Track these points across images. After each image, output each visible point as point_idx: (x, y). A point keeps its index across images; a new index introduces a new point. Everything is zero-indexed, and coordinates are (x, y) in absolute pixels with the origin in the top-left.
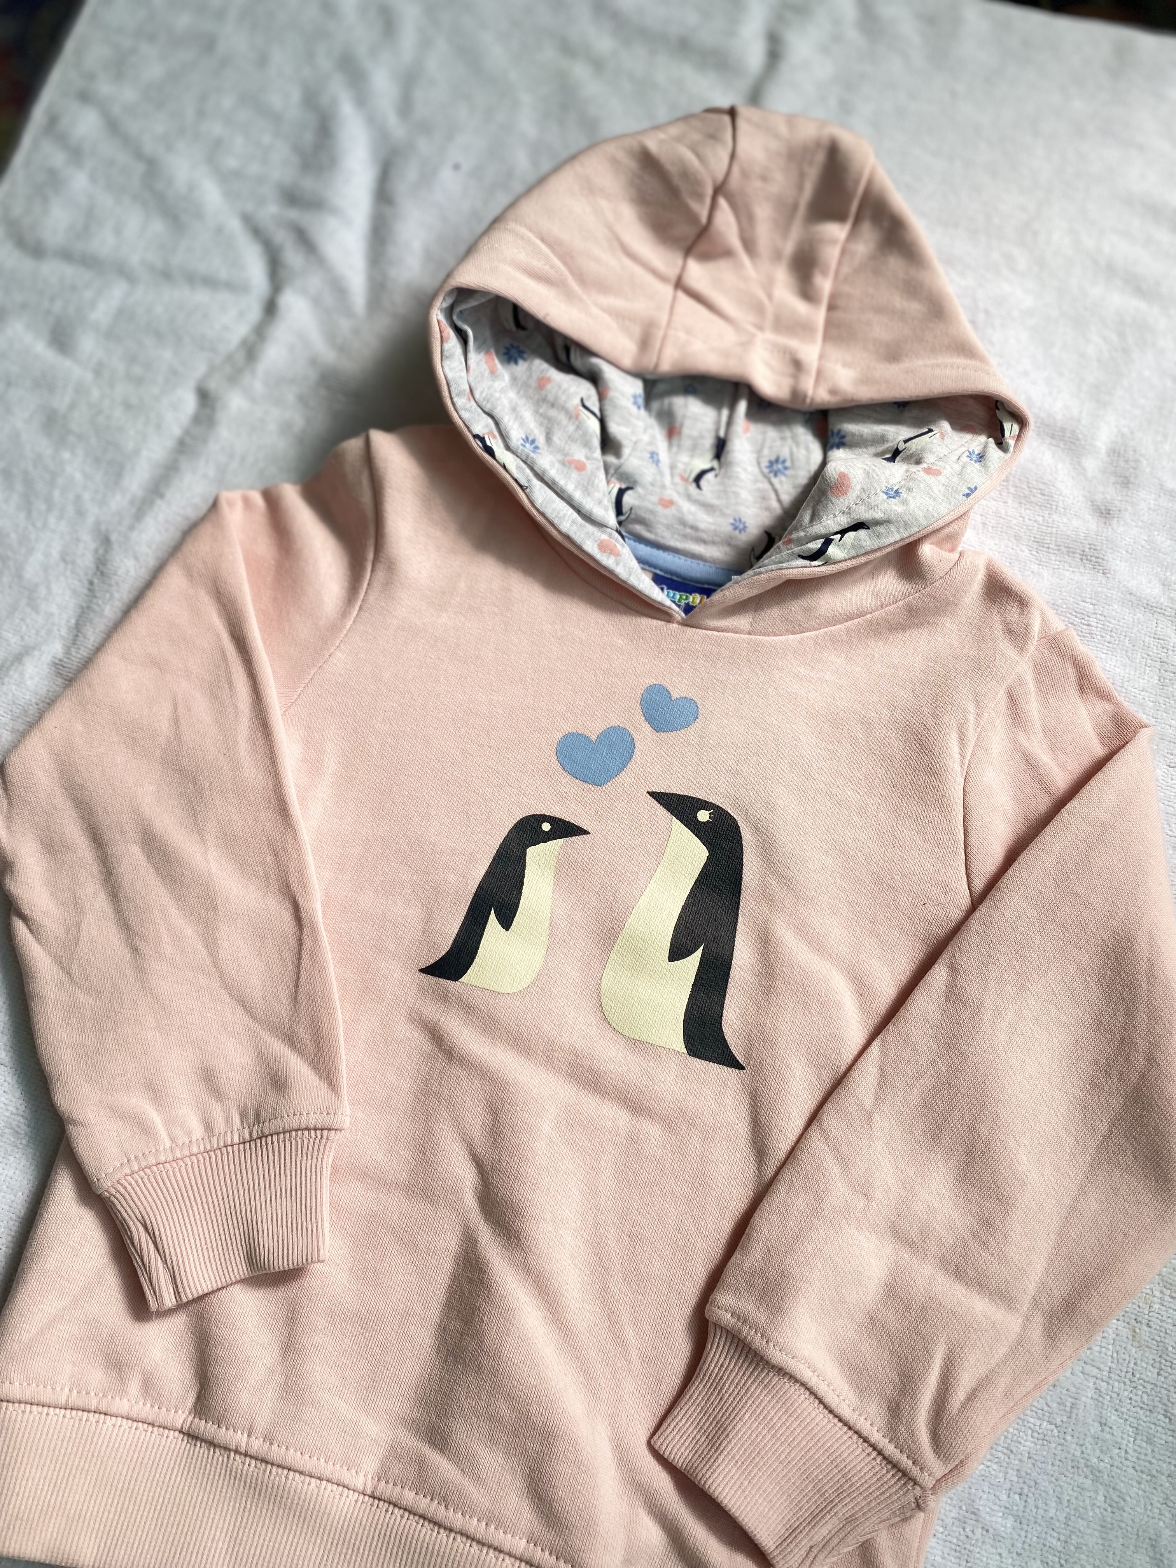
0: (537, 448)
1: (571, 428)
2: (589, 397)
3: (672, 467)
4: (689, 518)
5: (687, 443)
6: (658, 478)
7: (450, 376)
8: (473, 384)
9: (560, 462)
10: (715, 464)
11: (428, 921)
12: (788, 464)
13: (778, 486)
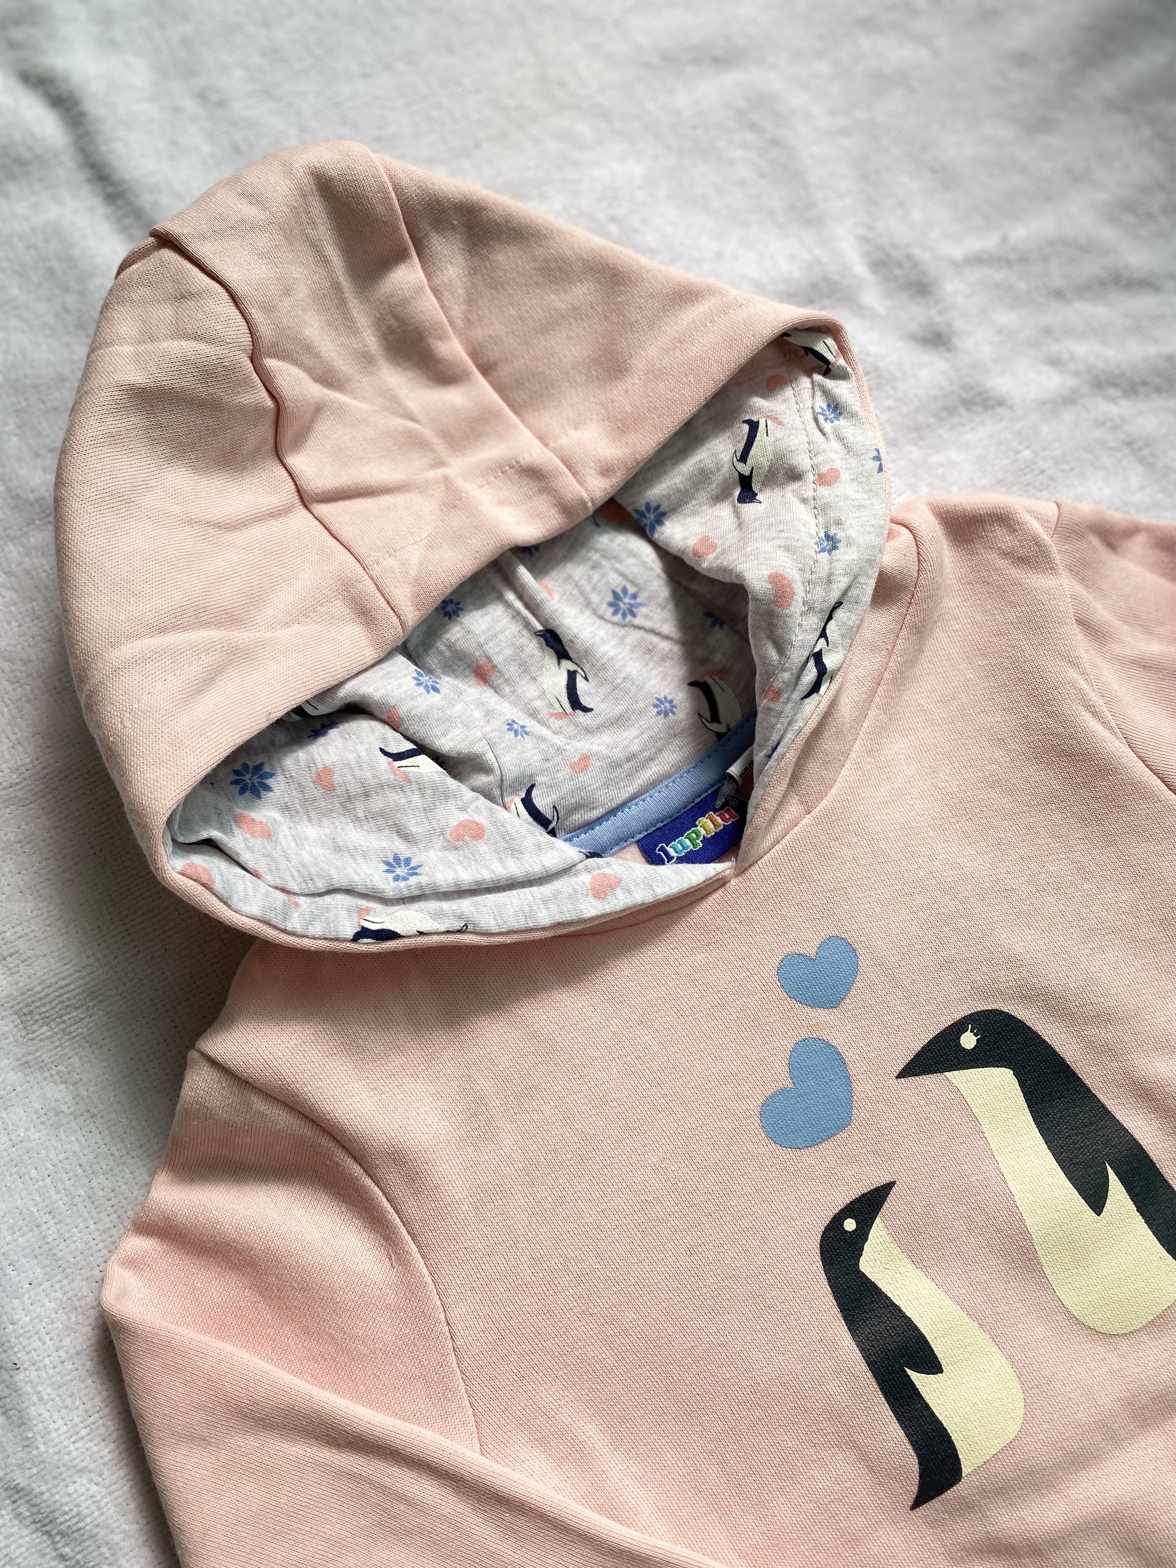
0: (408, 861)
1: (416, 798)
2: (384, 739)
3: (533, 714)
4: (616, 753)
5: (512, 670)
6: (543, 746)
7: (255, 910)
8: (278, 883)
9: (445, 849)
10: (567, 665)
11: (864, 1457)
12: (631, 590)
13: (648, 624)
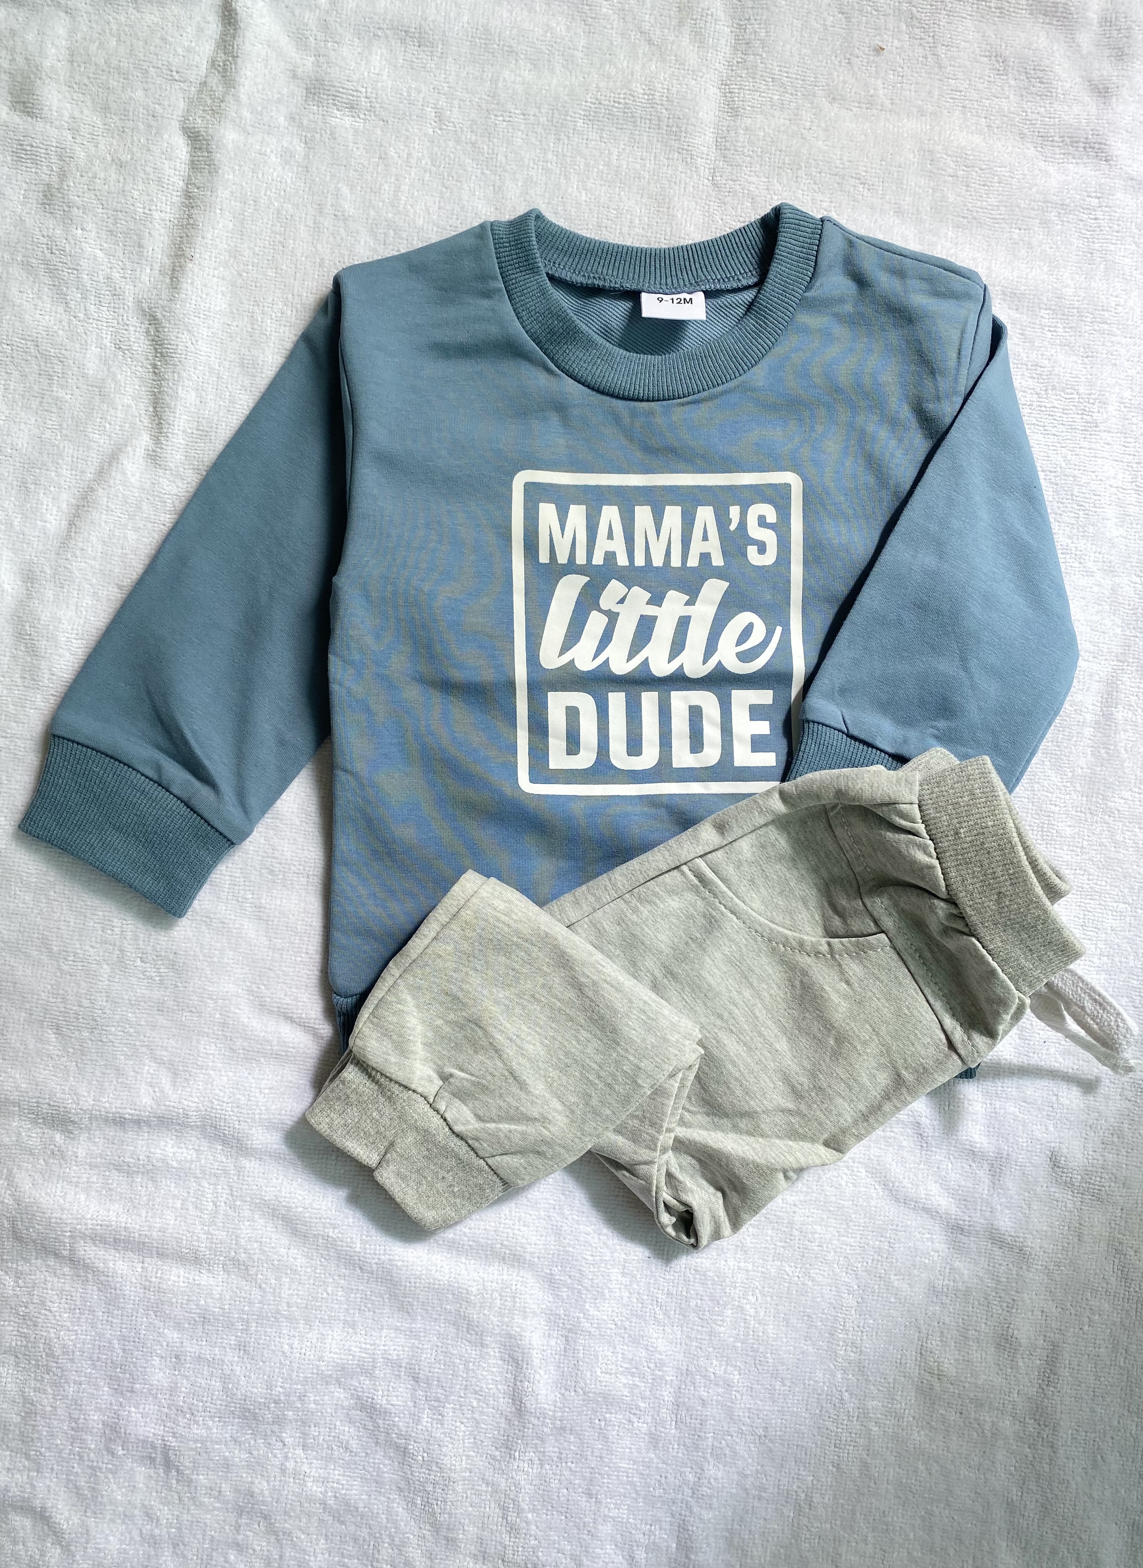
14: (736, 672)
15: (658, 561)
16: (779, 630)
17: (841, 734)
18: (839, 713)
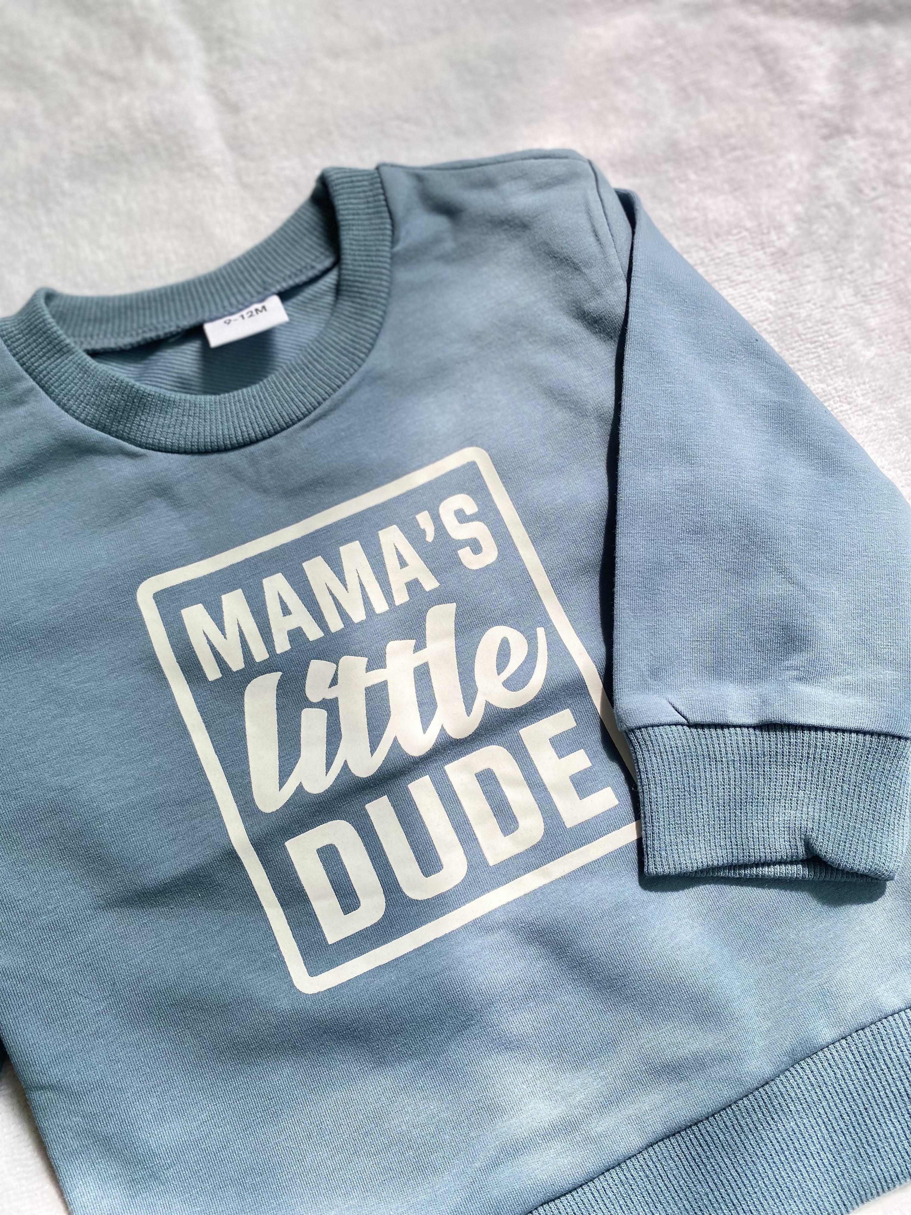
14: (514, 707)
15: (358, 615)
16: (541, 632)
17: (680, 727)
18: (665, 701)
